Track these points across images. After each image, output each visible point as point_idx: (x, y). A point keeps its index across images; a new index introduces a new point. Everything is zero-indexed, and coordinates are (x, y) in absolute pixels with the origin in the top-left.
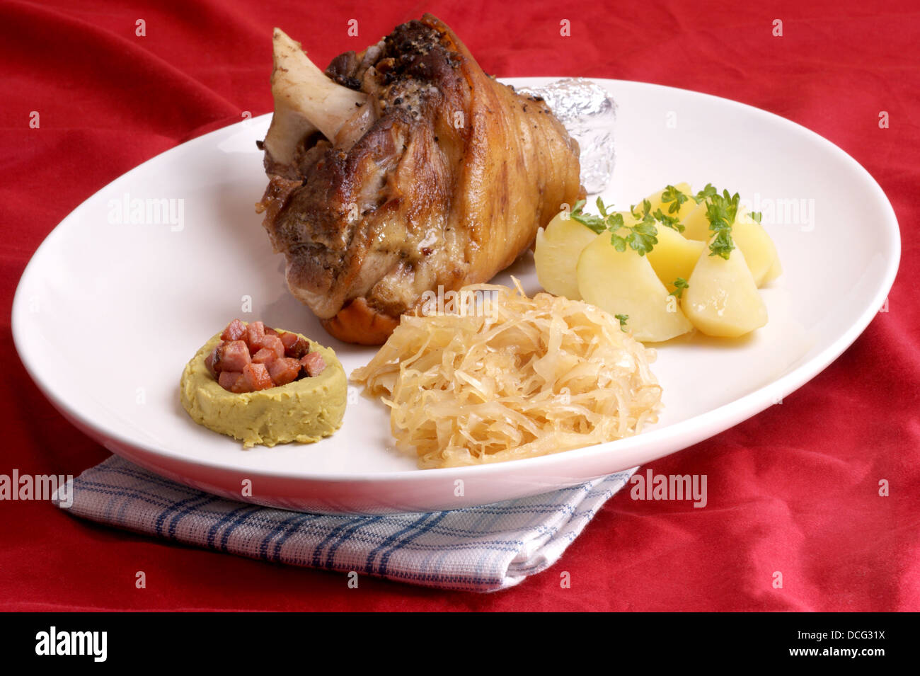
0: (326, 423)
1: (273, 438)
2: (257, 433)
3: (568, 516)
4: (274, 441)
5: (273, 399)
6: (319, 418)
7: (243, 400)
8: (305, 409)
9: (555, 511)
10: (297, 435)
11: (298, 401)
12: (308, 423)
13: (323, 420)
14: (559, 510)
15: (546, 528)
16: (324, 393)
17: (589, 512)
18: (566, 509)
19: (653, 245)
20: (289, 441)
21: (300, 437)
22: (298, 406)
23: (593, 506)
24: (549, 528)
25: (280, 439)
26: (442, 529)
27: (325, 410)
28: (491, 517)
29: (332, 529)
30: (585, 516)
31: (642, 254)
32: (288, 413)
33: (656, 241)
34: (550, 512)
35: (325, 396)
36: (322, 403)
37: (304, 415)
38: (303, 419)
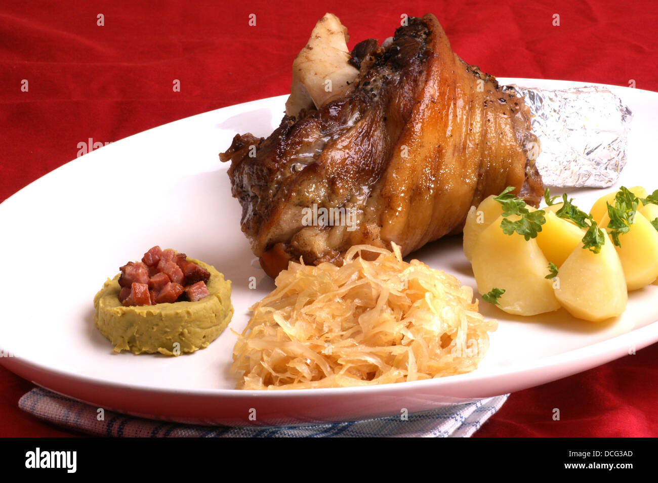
0: (186, 341)
1: (139, 347)
2: (127, 341)
3: (459, 424)
4: (140, 350)
5: (139, 314)
6: (181, 337)
7: (118, 312)
8: (167, 327)
9: (449, 418)
10: (159, 347)
11: (162, 320)
12: (170, 339)
13: (183, 339)
14: (453, 418)
15: (440, 432)
16: (186, 315)
17: (477, 423)
18: (458, 418)
19: (538, 233)
20: (153, 352)
21: (160, 349)
22: (161, 324)
23: (480, 419)
24: (442, 431)
25: (144, 349)
26: (351, 433)
27: (186, 331)
28: (394, 424)
29: (257, 431)
30: (473, 426)
31: (527, 239)
32: (153, 328)
33: (540, 230)
34: (445, 418)
35: (186, 318)
36: (183, 324)
37: (166, 332)
38: (165, 335)
